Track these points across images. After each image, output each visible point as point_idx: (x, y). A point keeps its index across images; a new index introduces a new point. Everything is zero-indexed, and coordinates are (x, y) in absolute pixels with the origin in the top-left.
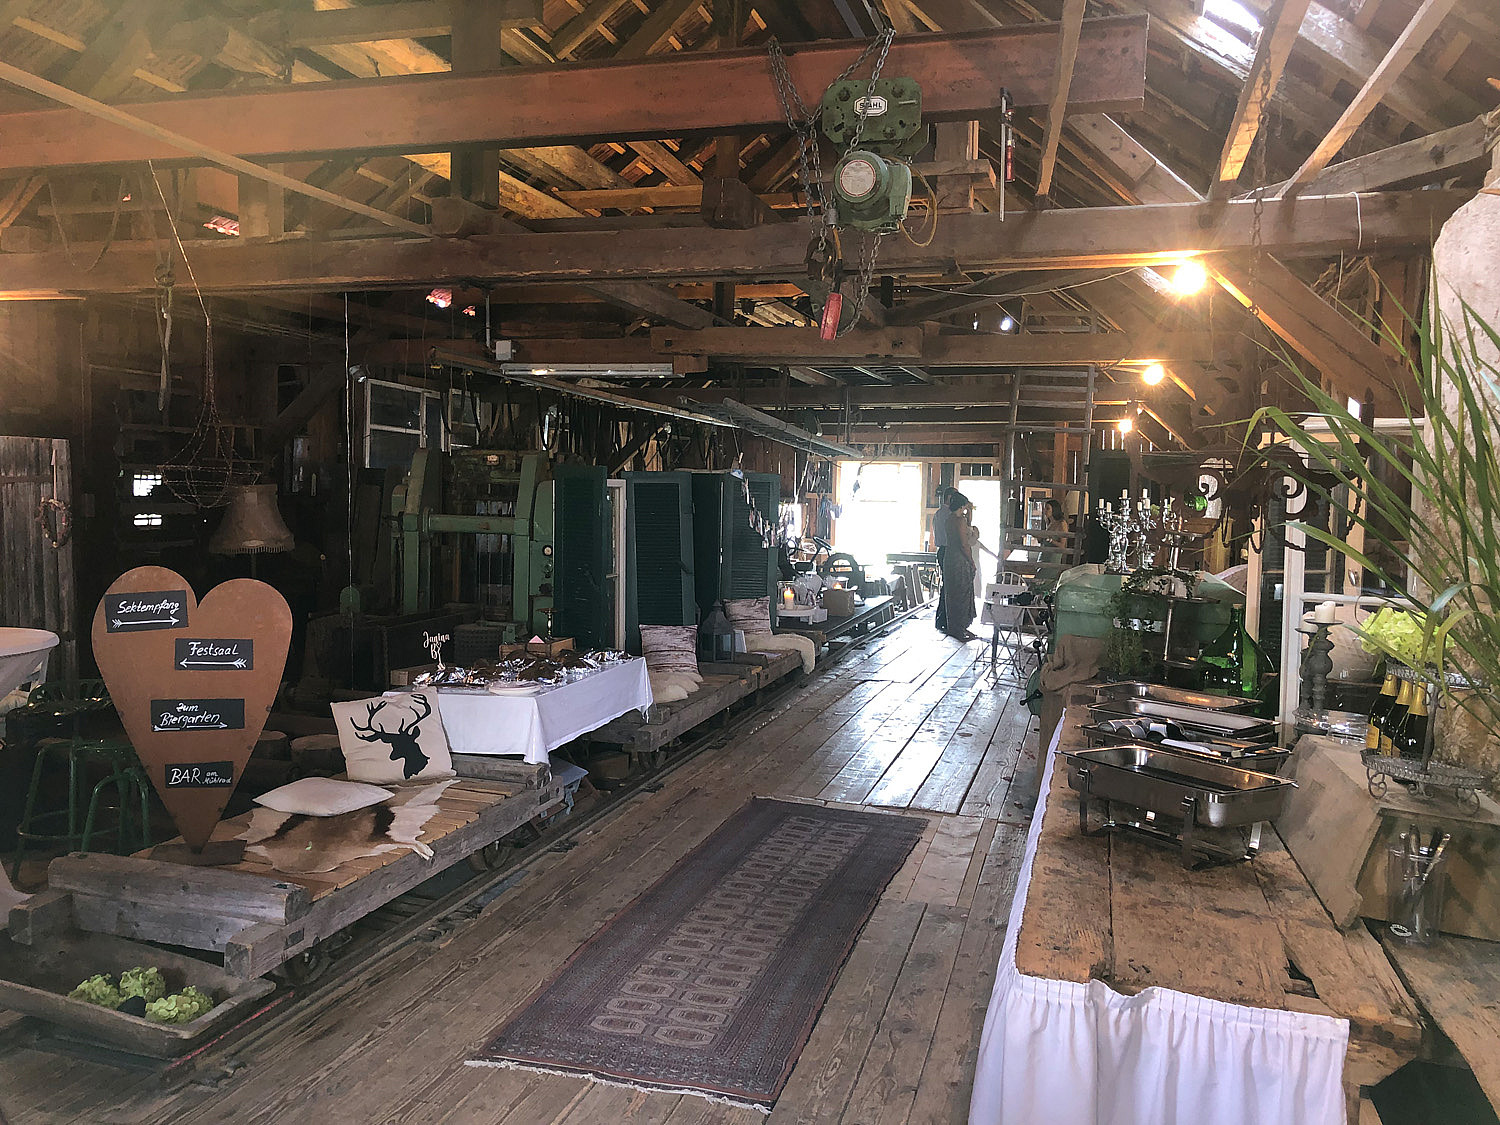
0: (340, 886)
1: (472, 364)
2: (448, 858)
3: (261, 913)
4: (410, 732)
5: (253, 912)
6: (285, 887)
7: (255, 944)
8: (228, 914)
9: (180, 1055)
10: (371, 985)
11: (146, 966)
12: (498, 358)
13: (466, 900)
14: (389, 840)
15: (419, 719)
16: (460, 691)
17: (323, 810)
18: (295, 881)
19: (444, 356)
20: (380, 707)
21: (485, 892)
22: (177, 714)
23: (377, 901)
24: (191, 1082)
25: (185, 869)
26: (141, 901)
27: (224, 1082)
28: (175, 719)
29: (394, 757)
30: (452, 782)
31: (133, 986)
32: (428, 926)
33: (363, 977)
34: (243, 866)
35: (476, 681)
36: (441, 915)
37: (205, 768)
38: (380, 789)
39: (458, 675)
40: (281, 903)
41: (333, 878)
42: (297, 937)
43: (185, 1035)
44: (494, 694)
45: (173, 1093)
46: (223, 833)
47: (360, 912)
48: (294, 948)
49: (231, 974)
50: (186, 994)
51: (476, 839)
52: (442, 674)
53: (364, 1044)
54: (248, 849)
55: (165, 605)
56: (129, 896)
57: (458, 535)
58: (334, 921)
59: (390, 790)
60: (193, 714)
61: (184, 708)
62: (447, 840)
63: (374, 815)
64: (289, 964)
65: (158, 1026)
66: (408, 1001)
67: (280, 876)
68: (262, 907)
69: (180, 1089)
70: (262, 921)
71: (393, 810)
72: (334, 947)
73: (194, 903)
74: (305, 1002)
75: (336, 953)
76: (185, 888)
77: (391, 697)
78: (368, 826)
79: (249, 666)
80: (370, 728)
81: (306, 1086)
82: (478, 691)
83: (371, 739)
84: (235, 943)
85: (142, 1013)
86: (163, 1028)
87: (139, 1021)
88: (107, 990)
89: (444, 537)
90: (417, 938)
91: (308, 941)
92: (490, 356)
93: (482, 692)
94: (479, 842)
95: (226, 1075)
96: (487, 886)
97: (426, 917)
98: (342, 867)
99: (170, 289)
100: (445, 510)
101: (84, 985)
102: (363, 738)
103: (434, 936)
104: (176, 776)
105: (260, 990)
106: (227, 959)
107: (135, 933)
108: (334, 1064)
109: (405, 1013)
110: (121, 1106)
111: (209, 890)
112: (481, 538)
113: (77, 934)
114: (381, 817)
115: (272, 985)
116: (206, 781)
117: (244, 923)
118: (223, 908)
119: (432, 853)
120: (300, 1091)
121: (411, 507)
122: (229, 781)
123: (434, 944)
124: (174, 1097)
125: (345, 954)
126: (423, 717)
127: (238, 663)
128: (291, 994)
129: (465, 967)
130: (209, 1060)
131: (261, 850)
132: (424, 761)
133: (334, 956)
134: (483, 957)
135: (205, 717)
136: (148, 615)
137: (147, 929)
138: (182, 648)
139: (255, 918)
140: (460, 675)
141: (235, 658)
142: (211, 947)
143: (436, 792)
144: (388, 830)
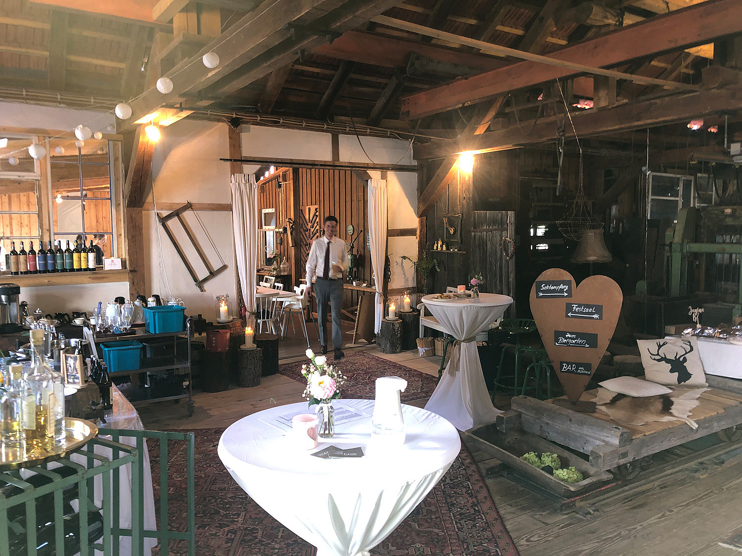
0: (647, 434)
1: (715, 159)
2: (706, 430)
3: (607, 439)
4: (681, 359)
5: (602, 438)
6: (619, 429)
7: (605, 454)
8: (590, 437)
9: (568, 497)
10: (661, 488)
11: (553, 453)
12: (732, 153)
13: (715, 455)
14: (671, 414)
15: (686, 353)
16: (711, 340)
17: (634, 394)
18: (623, 427)
19: (697, 156)
20: (664, 344)
21: (727, 453)
22: (566, 338)
23: (666, 446)
24: (574, 511)
25: (570, 411)
26: (550, 422)
27: (589, 516)
28: (565, 341)
29: (672, 371)
30: (706, 389)
31: (547, 460)
32: (693, 464)
33: (657, 483)
34: (596, 415)
35: (721, 336)
36: (700, 460)
37: (578, 365)
38: (664, 387)
39: (709, 331)
40: (617, 437)
41: (642, 428)
42: (624, 455)
43: (572, 489)
44: (733, 344)
45: (566, 514)
46: (585, 397)
47: (657, 450)
48: (623, 460)
49: (593, 466)
50: (571, 470)
51: (723, 423)
52: (700, 330)
53: (660, 518)
54: (597, 407)
55: (562, 287)
56: (545, 419)
57: (704, 254)
58: (643, 451)
59: (671, 388)
60: (573, 339)
61: (569, 336)
62: (705, 420)
63: (662, 400)
64: (619, 467)
65: (560, 482)
66: (683, 501)
67: (616, 423)
68: (608, 437)
69: (569, 513)
70: (607, 443)
71: (672, 399)
72: (643, 464)
73: (574, 428)
74: (626, 488)
75: (644, 467)
76: (570, 420)
77: (669, 340)
78: (659, 405)
79: (601, 318)
80: (658, 354)
81: (630, 530)
82: (722, 341)
83: (659, 360)
84: (595, 451)
85: (552, 474)
86: (562, 483)
87: (551, 477)
88: (536, 459)
89: (696, 255)
90: (686, 469)
91: (630, 458)
92: (727, 153)
93: (725, 342)
94: (724, 425)
95: (590, 513)
96: (727, 450)
97: (691, 459)
98: (646, 424)
99: (563, 138)
100: (697, 240)
101: (526, 455)
102: (655, 359)
103: (696, 471)
104: (565, 367)
105: (606, 477)
106: (591, 458)
107: (547, 437)
108: (645, 524)
109: (682, 508)
110: (543, 513)
111: (581, 423)
112: (719, 256)
113: (522, 432)
114: (666, 403)
115: (611, 476)
116: (579, 371)
117: (598, 442)
118: (588, 433)
119: (697, 426)
120: (627, 532)
121: (677, 239)
122: (589, 373)
123: (697, 475)
124: (566, 516)
125: (648, 468)
126: (689, 352)
127: (596, 316)
128: (620, 482)
129: (717, 492)
130: (582, 504)
131: (603, 408)
132: (689, 376)
133: (643, 469)
134: (727, 489)
135: (579, 341)
136: (554, 291)
137: (553, 436)
138: (569, 308)
139: (603, 441)
140: (711, 331)
141: (593, 314)
142: (582, 451)
143: (698, 393)
144: (670, 409)
